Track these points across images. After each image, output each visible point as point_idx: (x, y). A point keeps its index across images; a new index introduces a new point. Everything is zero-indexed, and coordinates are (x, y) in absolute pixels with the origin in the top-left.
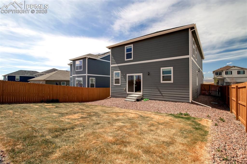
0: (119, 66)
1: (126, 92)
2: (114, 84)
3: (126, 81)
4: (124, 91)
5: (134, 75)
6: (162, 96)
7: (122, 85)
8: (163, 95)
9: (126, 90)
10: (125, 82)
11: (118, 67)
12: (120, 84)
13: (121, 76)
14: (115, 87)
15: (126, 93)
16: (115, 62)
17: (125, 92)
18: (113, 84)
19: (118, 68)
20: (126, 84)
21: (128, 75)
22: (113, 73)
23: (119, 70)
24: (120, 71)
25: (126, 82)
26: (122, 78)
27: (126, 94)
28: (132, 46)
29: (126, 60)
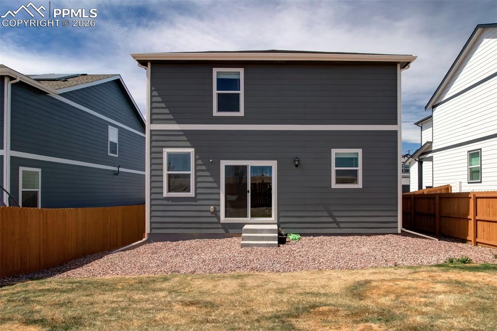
0: (186, 133)
1: (219, 217)
2: (166, 194)
3: (218, 182)
4: (209, 214)
5: (250, 163)
6: (335, 222)
7: (199, 197)
8: (338, 219)
9: (219, 211)
10: (215, 185)
11: (182, 133)
12: (191, 194)
13: (196, 165)
14: (170, 203)
15: (219, 222)
16: (171, 117)
17: (215, 220)
18: (162, 193)
19: (184, 138)
20: (219, 194)
21: (224, 163)
22: (162, 153)
23: (188, 144)
24: (191, 150)
25: (219, 188)
26: (199, 173)
27: (216, 226)
28: (239, 73)
29: (216, 113)
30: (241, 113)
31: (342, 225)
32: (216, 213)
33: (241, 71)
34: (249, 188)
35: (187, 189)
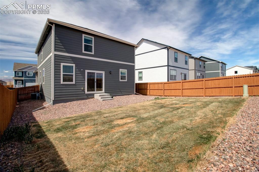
0: (71, 57)
1: (85, 92)
2: (62, 82)
3: (85, 78)
4: (81, 91)
5: (96, 72)
7: (77, 84)
9: (85, 89)
10: (83, 79)
11: (69, 57)
12: (74, 83)
13: (76, 71)
14: (64, 86)
15: (85, 94)
16: (64, 50)
17: (83, 93)
18: (60, 82)
19: (71, 60)
20: (85, 83)
21: (87, 71)
22: (60, 65)
23: (72, 62)
24: (74, 65)
25: (85, 80)
26: (77, 75)
27: (83, 95)
28: (92, 38)
29: (83, 52)
30: (93, 53)
31: (122, 92)
32: (84, 90)
33: (93, 38)
34: (96, 81)
35: (72, 81)
